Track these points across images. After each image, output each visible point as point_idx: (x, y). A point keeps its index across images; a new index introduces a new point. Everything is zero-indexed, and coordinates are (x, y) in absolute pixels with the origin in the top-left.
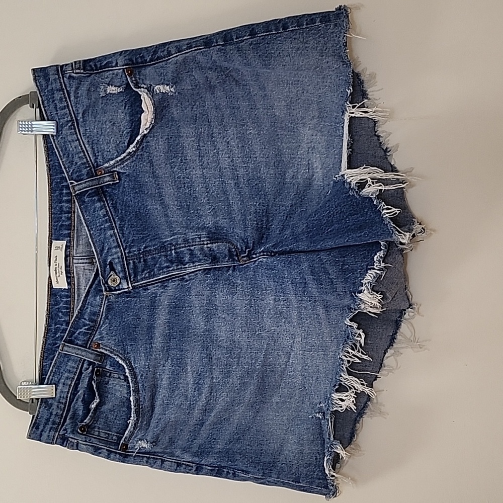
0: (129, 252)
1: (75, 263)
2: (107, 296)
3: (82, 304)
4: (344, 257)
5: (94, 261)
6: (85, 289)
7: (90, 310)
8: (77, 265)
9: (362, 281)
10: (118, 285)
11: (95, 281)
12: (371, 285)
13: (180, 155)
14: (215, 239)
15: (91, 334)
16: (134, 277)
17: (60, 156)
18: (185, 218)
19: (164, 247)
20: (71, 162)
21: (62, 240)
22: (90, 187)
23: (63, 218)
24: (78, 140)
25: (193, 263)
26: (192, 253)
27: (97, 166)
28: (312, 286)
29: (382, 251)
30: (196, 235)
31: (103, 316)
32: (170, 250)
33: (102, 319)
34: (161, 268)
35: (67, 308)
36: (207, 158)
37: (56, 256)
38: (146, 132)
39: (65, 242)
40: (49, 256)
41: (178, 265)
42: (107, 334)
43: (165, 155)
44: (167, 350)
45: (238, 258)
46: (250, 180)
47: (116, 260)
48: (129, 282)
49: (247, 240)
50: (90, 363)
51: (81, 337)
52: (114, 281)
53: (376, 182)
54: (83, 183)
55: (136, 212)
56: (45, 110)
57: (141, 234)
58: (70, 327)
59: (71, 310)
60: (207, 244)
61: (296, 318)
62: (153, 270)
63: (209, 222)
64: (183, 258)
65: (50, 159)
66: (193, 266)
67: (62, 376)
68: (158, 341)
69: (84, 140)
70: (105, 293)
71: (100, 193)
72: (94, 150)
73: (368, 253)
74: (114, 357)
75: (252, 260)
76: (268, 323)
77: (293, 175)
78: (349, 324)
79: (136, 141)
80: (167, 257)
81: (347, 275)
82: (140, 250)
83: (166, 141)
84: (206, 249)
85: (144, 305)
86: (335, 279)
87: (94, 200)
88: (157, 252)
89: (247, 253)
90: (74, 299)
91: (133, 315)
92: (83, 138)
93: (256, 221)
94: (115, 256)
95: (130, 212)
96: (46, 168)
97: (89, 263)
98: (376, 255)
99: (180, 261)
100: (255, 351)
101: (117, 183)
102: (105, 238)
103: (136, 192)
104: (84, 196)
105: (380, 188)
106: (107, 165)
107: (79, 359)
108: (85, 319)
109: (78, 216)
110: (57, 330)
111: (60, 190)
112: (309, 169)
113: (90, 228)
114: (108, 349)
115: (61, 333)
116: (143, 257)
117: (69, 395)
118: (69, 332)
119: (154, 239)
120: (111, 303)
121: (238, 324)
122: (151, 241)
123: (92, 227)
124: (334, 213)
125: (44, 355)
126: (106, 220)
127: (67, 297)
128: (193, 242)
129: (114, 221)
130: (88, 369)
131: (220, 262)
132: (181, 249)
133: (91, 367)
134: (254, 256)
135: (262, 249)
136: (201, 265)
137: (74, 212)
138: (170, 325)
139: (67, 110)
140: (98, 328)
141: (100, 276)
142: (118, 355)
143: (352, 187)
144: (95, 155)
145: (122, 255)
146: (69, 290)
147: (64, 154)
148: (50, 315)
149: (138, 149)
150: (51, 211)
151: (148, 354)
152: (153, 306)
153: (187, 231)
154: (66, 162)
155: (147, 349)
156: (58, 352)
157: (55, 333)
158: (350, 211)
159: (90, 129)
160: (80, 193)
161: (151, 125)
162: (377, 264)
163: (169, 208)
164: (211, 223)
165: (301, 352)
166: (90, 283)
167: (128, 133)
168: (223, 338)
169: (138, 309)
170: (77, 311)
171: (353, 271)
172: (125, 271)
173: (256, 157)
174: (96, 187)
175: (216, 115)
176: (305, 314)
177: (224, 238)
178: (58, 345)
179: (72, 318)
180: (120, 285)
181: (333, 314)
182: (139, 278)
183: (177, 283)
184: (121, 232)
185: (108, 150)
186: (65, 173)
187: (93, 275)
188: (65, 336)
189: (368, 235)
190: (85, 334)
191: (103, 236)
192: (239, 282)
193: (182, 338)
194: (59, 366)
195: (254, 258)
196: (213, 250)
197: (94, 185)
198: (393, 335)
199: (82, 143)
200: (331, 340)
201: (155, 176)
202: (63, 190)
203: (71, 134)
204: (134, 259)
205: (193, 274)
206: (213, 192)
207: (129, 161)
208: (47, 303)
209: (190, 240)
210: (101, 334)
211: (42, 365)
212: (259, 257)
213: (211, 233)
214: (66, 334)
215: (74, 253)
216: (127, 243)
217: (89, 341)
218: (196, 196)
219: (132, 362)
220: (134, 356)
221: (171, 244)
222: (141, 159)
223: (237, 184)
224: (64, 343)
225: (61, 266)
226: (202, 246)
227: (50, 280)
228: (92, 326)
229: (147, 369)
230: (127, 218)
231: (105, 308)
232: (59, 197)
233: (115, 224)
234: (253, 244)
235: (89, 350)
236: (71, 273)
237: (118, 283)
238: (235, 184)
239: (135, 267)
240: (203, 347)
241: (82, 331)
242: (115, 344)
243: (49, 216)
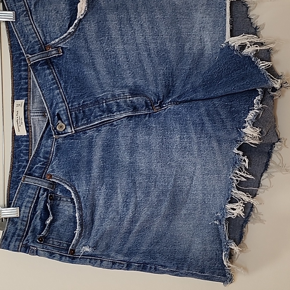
0: (72, 106)
1: (32, 116)
2: (56, 139)
3: (38, 146)
4: (231, 102)
5: (46, 114)
6: (40, 135)
7: (44, 150)
8: (33, 117)
9: (245, 120)
10: (64, 130)
11: (47, 129)
12: (252, 121)
13: (107, 34)
14: (134, 95)
15: (45, 167)
16: (76, 124)
17: (19, 37)
18: (112, 80)
19: (97, 101)
20: (27, 41)
21: (22, 99)
22: (41, 58)
23: (22, 83)
24: (32, 24)
25: (120, 111)
26: (118, 105)
27: (46, 44)
28: (208, 125)
29: (260, 96)
30: (121, 92)
31: (54, 154)
33: (53, 157)
34: (95, 117)
35: (27, 150)
36: (127, 37)
37: (18, 111)
38: (81, 17)
39: (24, 100)
40: (12, 112)
41: (108, 114)
42: (57, 167)
43: (96, 35)
44: (102, 178)
45: (152, 108)
46: (158, 51)
47: (62, 112)
48: (72, 127)
49: (159, 94)
50: (45, 190)
51: (38, 171)
52: (61, 127)
53: (253, 44)
54: (36, 56)
55: (76, 77)
56: (6, 3)
57: (80, 92)
58: (30, 164)
59: (30, 151)
60: (129, 98)
61: (196, 150)
62: (90, 118)
63: (130, 82)
64: (112, 109)
65: (11, 40)
66: (120, 114)
67: (24, 200)
68: (95, 172)
70: (54, 136)
71: (49, 63)
72: (44, 32)
73: (249, 98)
74: (63, 184)
76: (176, 155)
77: (190, 48)
78: (237, 152)
79: (74, 24)
80: (100, 108)
81: (234, 115)
82: (79, 104)
83: (96, 24)
84: (128, 101)
85: (84, 145)
86: (225, 119)
87: (44, 68)
88: (92, 105)
89: (159, 103)
90: (32, 143)
91: (75, 153)
92: (35, 23)
93: (165, 81)
94: (61, 109)
95: (71, 77)
96: (8, 46)
97: (42, 116)
98: (255, 98)
99: (110, 111)
100: (167, 177)
101: (61, 55)
102: (53, 96)
103: (75, 62)
104: (37, 66)
105: (257, 48)
106: (53, 42)
107: (37, 187)
108: (40, 157)
109: (33, 81)
110: (20, 166)
111: (19, 62)
112: (201, 43)
113: (42, 89)
114: (59, 179)
115: (23, 168)
116: (82, 109)
117: (30, 215)
118: (28, 167)
119: (90, 96)
120: (59, 144)
121: (154, 157)
122: (87, 97)
123: (44, 88)
124: (222, 69)
125: (10, 186)
126: (54, 82)
127: (27, 141)
128: (118, 97)
130: (43, 194)
131: (139, 111)
132: (110, 102)
133: (46, 193)
134: (164, 105)
135: (170, 100)
136: (125, 113)
137: (30, 78)
138: (104, 159)
139: (23, 2)
140: (50, 163)
141: (51, 124)
142: (65, 183)
143: (235, 49)
144: (44, 35)
145: (66, 108)
146: (28, 136)
147: (21, 36)
148: (14, 156)
149: (76, 30)
150: (13, 79)
151: (88, 181)
152: (90, 146)
153: (114, 89)
154: (23, 41)
155: (87, 178)
156: (21, 183)
157: (19, 169)
158: (235, 67)
159: (40, 16)
160: (34, 63)
161: (85, 12)
162: (256, 106)
163: (100, 73)
164: (131, 83)
165: (201, 176)
166: (43, 130)
167: (68, 19)
168: (143, 168)
169: (80, 148)
170: (34, 152)
171: (238, 112)
172: (69, 120)
173: (162, 35)
174: (45, 58)
175: (132, 5)
176: (203, 147)
177: (141, 94)
178: (20, 178)
179: (30, 157)
180: (66, 130)
181: (224, 146)
182: (80, 124)
183: (108, 127)
184: (65, 91)
185: (54, 31)
186: (23, 49)
187: (45, 125)
188: (26, 171)
189: (249, 83)
190: (40, 168)
191: (52, 94)
192: (154, 125)
193: (113, 169)
194: (21, 193)
195: (164, 107)
196: (134, 102)
197: (44, 57)
198: (266, 163)
199: (34, 26)
200: (223, 166)
201: (89, 50)
202: (21, 62)
203: (26, 20)
204: (76, 111)
205: (119, 121)
206: (132, 61)
207: (70, 39)
208: (12, 147)
209: (116, 96)
210: (52, 167)
211: (9, 193)
212: (168, 106)
213: (132, 90)
214: (26, 169)
215: (31, 109)
216: (70, 99)
217: (43, 173)
218: (120, 64)
219: (76, 188)
220: (78, 183)
221: (102, 99)
222: (78, 37)
223: (149, 55)
224: (25, 175)
225: (21, 118)
226: (125, 99)
227: (13, 130)
228: (46, 162)
229: (88, 192)
230: (69, 81)
231: (55, 148)
232: (18, 68)
233: (61, 85)
234: (163, 97)
235: (44, 180)
236: (29, 124)
237: (64, 129)
238: (148, 55)
239: (77, 117)
240: (129, 175)
241: (38, 166)
242: (63, 174)
243: (12, 82)
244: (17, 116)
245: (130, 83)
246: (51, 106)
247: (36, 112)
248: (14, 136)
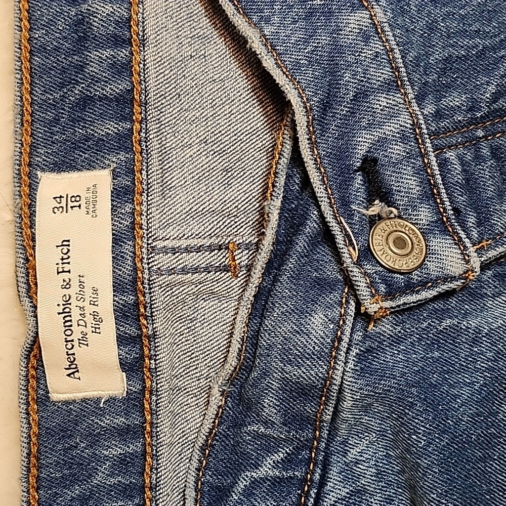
1: (159, 271)
5: (241, 259)
8: (166, 278)
97: (218, 269)
137: (143, 43)
146: (133, 403)
150: (30, 40)
225: (95, 291)
243: (19, 59)
244: (66, 276)
247: (184, 244)
248: (37, 402)
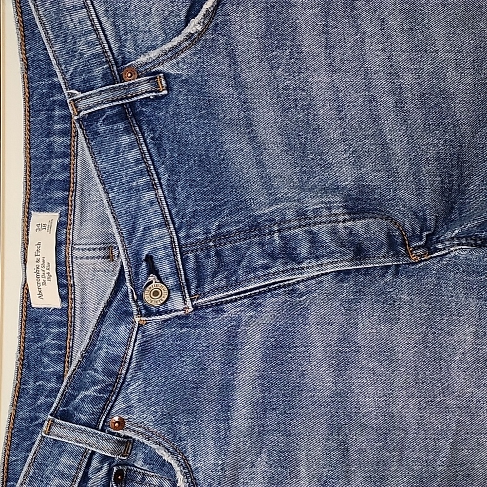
0: (187, 237)
1: (77, 258)
2: (140, 326)
3: (90, 339)
5: (115, 253)
6: (97, 309)
7: (106, 352)
8: (79, 261)
10: (165, 303)
11: (116, 295)
13: (289, 43)
14: (358, 212)
15: (107, 399)
16: (197, 287)
17: (49, 40)
18: (298, 169)
19: (256, 226)
20: (72, 53)
21: (51, 211)
22: (108, 102)
23: (54, 167)
25: (317, 258)
26: (314, 240)
27: (124, 63)
30: (322, 203)
31: (133, 365)
32: (270, 234)
33: (130, 371)
34: (251, 269)
35: (60, 348)
36: (342, 51)
37: (39, 244)
39: (58, 214)
40: (23, 244)
41: (285, 264)
42: (140, 400)
43: (259, 42)
44: (259, 433)
45: (406, 250)
47: (161, 253)
48: (187, 295)
49: (424, 214)
50: (104, 459)
51: (87, 407)
52: (156, 293)
54: (95, 94)
55: (201, 156)
57: (212, 199)
58: (66, 386)
59: (68, 350)
60: (344, 221)
62: (236, 272)
63: (346, 176)
64: (294, 249)
65: (27, 47)
66: (318, 265)
69: (97, 7)
70: (137, 319)
71: (129, 115)
72: (118, 29)
74: (153, 446)
75: (437, 254)
76: (459, 380)
79: (203, 11)
80: (263, 246)
82: (207, 232)
83: (262, 14)
84: (342, 231)
85: (215, 342)
87: (117, 129)
88: (242, 236)
89: (424, 239)
90: (74, 329)
91: (191, 364)
93: (440, 176)
94: (159, 244)
95: (188, 156)
96: (19, 64)
97: (103, 258)
99: (289, 254)
100: (433, 437)
101: (165, 95)
103: (201, 116)
104: (97, 122)
106: (142, 59)
107: (83, 450)
108: (96, 370)
109: (84, 163)
110: (39, 391)
111: (47, 110)
113: (107, 187)
114: (141, 430)
115: (47, 397)
116: (215, 246)
118: (62, 395)
119: (238, 211)
120: (149, 339)
121: (399, 382)
122: (231, 213)
123: (113, 185)
125: (11, 441)
126: (141, 171)
127: (60, 324)
128: (315, 217)
129: (158, 174)
130: (99, 470)
131: (369, 258)
132: (292, 232)
133: (106, 465)
134: (440, 246)
135: (457, 231)
136: (332, 263)
137: (76, 155)
138: (265, 382)
140: (121, 389)
141: (128, 284)
142: (160, 444)
144: (119, 39)
145: (172, 242)
146: (64, 311)
147: (57, 36)
148: (25, 362)
149: (206, 28)
150: (30, 153)
151: (222, 441)
152: (231, 345)
153: (303, 194)
154: (61, 51)
155: (219, 432)
156: (40, 435)
157: (35, 397)
160: (89, 114)
163: (265, 149)
164: (350, 178)
166: (106, 299)
168: (370, 410)
169: (203, 351)
170: (79, 355)
172: (178, 274)
173: (437, 52)
174: (121, 102)
177: (376, 210)
178: (40, 421)
179: (69, 368)
180: (169, 304)
182: (207, 288)
183: (282, 298)
184: (171, 195)
185: (147, 29)
186: (59, 74)
187: (113, 282)
188: (55, 405)
190: (95, 400)
191: (133, 202)
192: (405, 297)
193: (290, 409)
194: (41, 464)
195: (440, 250)
196: (357, 235)
197: (117, 100)
199: (93, 13)
201: (238, 84)
202: (53, 110)
204: (197, 251)
205: (314, 281)
206: (352, 119)
207: (188, 52)
208: (20, 337)
209: (309, 213)
210: (127, 400)
211: (8, 460)
212: (452, 249)
213: (350, 200)
214: (57, 400)
215: (76, 238)
216: (183, 219)
217: (102, 413)
218: (319, 125)
219: (190, 459)
220: (193, 445)
221: (271, 221)
222: (211, 48)
223: (399, 104)
224: (52, 418)
225: (49, 264)
226: (333, 224)
227: (26, 291)
228: (110, 385)
229: (220, 473)
230: (182, 167)
231: (136, 348)
232: (45, 124)
233: (159, 179)
234: (437, 222)
235: (103, 433)
236: (69, 278)
237: (164, 299)
238: (396, 103)
239: (199, 267)
240: (331, 427)
241: (90, 396)
242: (156, 420)
243: (25, 161)
244: (38, 257)
245: (347, 180)
246: (132, 232)
247: (88, 247)
248: (26, 307)
